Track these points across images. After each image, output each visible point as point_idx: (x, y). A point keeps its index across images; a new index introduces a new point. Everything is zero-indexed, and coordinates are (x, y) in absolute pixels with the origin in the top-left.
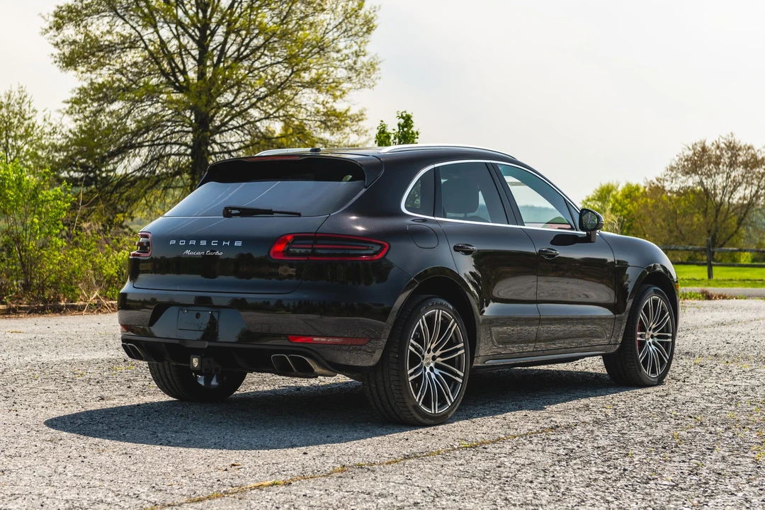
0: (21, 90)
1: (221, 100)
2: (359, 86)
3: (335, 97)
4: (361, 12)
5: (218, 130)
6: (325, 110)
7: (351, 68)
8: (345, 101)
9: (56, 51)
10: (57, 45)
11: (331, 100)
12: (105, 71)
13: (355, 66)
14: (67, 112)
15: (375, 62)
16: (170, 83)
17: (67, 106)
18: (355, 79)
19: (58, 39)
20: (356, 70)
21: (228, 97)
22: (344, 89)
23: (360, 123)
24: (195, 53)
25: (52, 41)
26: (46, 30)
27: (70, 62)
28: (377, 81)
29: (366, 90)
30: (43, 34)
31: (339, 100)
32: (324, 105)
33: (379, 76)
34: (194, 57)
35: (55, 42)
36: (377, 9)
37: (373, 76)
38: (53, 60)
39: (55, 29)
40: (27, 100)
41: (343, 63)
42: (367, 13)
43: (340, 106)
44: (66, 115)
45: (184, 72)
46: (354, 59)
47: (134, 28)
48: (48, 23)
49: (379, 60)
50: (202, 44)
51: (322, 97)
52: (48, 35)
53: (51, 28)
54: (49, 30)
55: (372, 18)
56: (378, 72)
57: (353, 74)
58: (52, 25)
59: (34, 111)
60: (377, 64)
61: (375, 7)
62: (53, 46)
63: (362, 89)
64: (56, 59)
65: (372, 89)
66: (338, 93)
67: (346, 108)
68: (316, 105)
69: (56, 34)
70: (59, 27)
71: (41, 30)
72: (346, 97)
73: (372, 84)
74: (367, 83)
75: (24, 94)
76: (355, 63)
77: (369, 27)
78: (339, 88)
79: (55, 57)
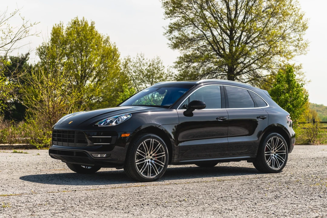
0: (158, 58)
1: (239, 61)
2: (299, 54)
3: (288, 59)
4: (301, 21)
5: (238, 74)
6: (284, 64)
7: (297, 46)
8: (293, 60)
9: (170, 42)
10: (170, 39)
11: (286, 60)
12: (190, 49)
13: (298, 45)
14: (174, 67)
15: (307, 43)
16: (217, 54)
17: (174, 65)
18: (298, 51)
19: (170, 37)
20: (299, 47)
21: (242, 59)
22: (293, 55)
23: (300, 70)
24: (228, 41)
25: (168, 38)
26: (165, 33)
27: (176, 46)
28: (308, 52)
29: (303, 55)
30: (164, 35)
31: (290, 60)
32: (283, 62)
33: (308, 49)
34: (228, 43)
35: (169, 38)
36: (308, 20)
37: (306, 49)
38: (168, 46)
39: (169, 33)
40: (160, 62)
41: (292, 44)
42: (304, 22)
43: (291, 62)
44: (174, 68)
45: (224, 49)
46: (297, 41)
47: (202, 31)
48: (166, 30)
49: (309, 42)
50: (231, 37)
51: (282, 59)
52: (166, 35)
53: (167, 32)
54: (167, 33)
55: (306, 24)
56: (308, 47)
57: (297, 48)
58: (168, 31)
59: (163, 67)
60: (308, 43)
61: (307, 19)
62: (168, 40)
63: (301, 55)
64: (169, 45)
65: (305, 55)
66: (289, 57)
67: (293, 63)
68: (280, 62)
69: (170, 35)
70: (171, 32)
71: (163, 34)
72: (293, 58)
73: (305, 53)
74: (303, 52)
75: (159, 60)
76: (298, 44)
77: (304, 27)
78: (291, 54)
79: (169, 44)
